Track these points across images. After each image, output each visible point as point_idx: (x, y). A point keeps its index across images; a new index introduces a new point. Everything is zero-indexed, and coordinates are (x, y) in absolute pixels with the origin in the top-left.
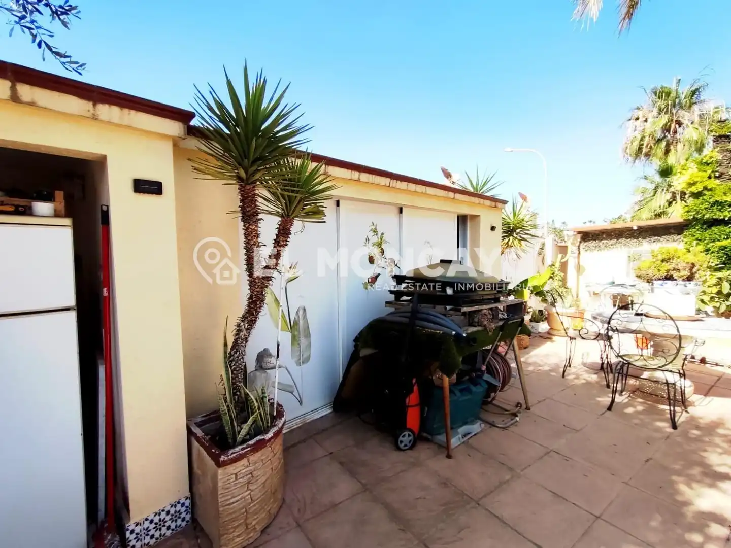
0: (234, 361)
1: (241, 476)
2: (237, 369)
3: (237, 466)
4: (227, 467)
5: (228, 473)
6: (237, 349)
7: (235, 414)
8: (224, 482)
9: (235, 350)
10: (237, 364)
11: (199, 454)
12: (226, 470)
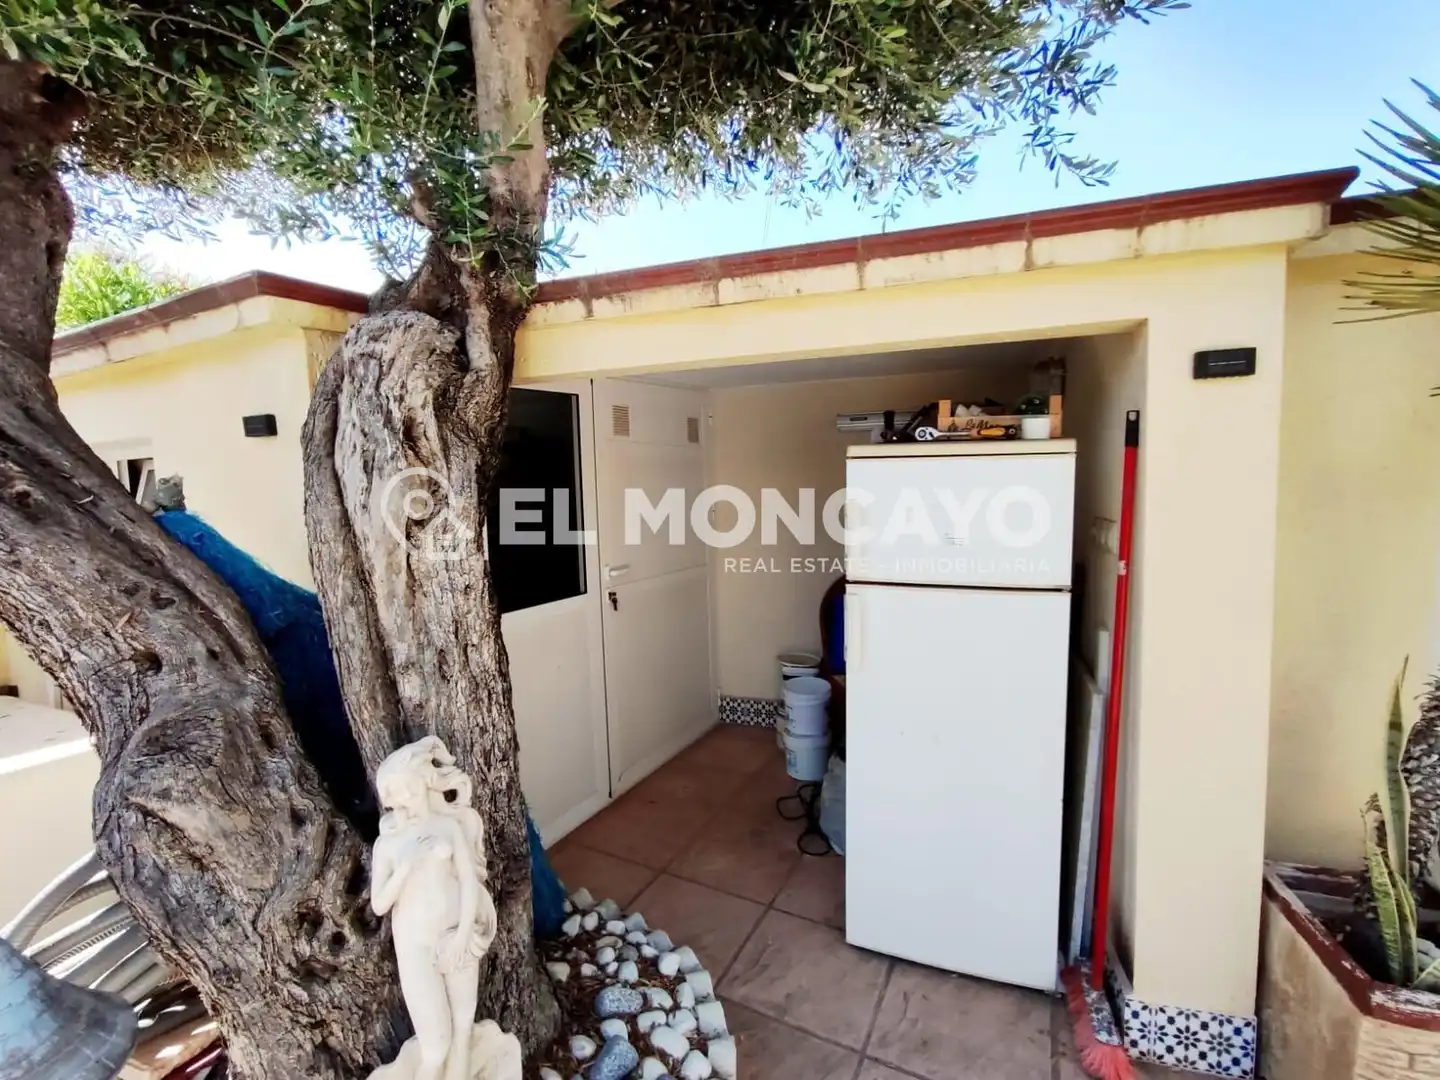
0: (1419, 772)
1: (1426, 1067)
2: (1429, 797)
3: (1419, 1038)
4: (1389, 1023)
5: (1389, 1041)
6: (1430, 746)
7: (1414, 908)
8: (1374, 1054)
9: (1425, 747)
10: (1430, 784)
11: (1292, 951)
12: (1385, 1030)
